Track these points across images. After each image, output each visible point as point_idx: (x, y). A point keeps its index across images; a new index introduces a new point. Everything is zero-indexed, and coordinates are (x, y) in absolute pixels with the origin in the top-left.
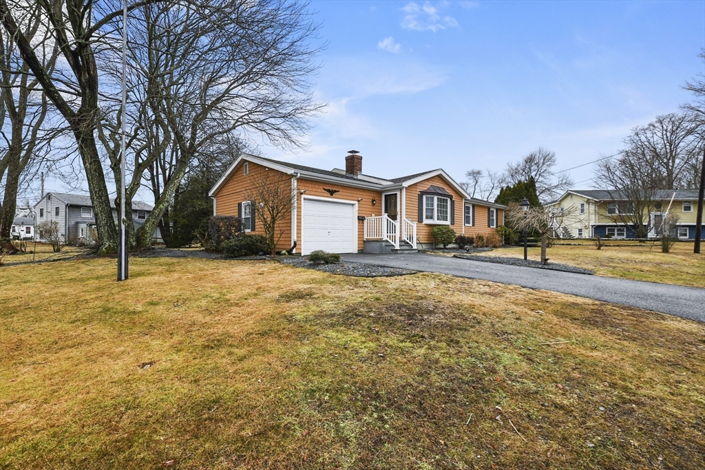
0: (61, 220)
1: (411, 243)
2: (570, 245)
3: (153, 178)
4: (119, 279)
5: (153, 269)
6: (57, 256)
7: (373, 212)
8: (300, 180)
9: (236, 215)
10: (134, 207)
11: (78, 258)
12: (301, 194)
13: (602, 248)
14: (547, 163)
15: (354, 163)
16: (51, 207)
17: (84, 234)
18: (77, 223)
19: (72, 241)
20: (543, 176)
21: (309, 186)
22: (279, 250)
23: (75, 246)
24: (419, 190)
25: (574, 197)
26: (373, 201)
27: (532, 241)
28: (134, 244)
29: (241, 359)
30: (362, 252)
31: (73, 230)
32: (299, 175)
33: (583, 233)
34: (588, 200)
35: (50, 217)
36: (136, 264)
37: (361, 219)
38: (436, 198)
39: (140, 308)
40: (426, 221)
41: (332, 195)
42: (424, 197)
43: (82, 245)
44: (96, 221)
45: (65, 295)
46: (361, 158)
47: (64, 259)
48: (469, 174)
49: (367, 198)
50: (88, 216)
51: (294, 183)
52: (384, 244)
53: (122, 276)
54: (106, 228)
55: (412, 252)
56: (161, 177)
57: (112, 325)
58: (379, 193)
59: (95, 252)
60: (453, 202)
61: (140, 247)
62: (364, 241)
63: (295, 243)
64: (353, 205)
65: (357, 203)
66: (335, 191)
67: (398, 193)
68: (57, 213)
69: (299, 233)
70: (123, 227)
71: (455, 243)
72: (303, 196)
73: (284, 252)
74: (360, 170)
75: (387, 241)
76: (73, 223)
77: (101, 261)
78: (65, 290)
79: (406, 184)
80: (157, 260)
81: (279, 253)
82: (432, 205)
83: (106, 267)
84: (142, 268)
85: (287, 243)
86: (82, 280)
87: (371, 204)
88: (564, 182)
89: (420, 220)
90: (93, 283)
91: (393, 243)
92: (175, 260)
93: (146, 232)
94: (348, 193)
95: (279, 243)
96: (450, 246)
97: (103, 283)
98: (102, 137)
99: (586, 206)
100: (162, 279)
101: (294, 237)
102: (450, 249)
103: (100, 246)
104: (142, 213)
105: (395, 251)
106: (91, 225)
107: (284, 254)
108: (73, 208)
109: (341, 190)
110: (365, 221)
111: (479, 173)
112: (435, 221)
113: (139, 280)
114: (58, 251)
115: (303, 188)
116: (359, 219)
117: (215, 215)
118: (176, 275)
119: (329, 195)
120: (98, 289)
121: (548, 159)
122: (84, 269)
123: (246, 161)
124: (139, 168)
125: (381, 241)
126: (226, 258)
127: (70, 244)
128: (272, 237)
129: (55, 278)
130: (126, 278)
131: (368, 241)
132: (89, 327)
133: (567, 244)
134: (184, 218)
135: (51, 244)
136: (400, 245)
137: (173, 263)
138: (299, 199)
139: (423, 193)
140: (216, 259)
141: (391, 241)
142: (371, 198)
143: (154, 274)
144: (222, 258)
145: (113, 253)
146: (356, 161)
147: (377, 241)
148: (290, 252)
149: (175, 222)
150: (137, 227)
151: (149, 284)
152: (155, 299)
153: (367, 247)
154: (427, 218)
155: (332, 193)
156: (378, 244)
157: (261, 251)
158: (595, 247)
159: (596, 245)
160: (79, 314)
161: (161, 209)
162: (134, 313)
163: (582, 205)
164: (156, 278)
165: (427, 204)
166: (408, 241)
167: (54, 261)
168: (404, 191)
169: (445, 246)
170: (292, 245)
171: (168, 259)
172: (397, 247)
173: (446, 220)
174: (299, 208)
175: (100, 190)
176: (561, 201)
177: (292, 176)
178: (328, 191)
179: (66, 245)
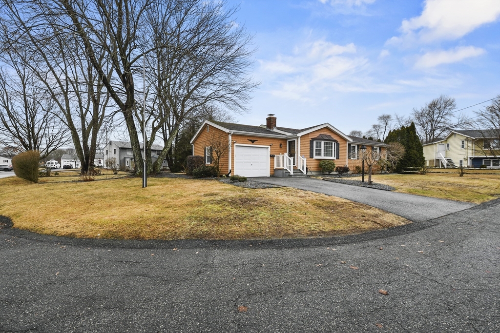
0: (117, 156)
1: (302, 171)
2: (439, 172)
3: (164, 133)
4: (143, 187)
5: (158, 183)
6: (116, 176)
7: (281, 152)
8: (233, 135)
9: (203, 156)
10: (152, 148)
11: (126, 177)
12: (234, 143)
13: (464, 175)
14: (449, 107)
15: (271, 121)
16: (111, 149)
17: (129, 164)
18: (125, 158)
19: (123, 169)
20: (444, 118)
21: (239, 139)
22: (221, 175)
23: (124, 171)
24: (310, 138)
25: (457, 136)
26: (281, 145)
27: (412, 170)
28: (152, 170)
29: (175, 210)
30: (273, 176)
31: (123, 162)
32: (232, 133)
33: (463, 163)
34: (467, 138)
35: (111, 155)
36: (151, 181)
37: (272, 156)
38: (323, 142)
39: (149, 197)
40: (315, 157)
41: (253, 143)
42: (315, 142)
43: (127, 170)
44: (134, 158)
45: (122, 192)
46: (276, 118)
47: (120, 178)
48: (381, 118)
49: (276, 144)
50: (130, 154)
51: (230, 137)
52: (284, 171)
53: (144, 185)
54: (139, 162)
55: (303, 176)
56: (168, 132)
57: (139, 201)
58: (285, 140)
59: (134, 174)
60: (338, 144)
61: (155, 172)
62: (274, 170)
63: (230, 171)
64: (267, 148)
65: (269, 147)
66: (255, 141)
67: (296, 140)
68: (115, 153)
69: (233, 165)
70: (145, 163)
71: (336, 171)
72: (235, 144)
73: (224, 175)
74: (275, 125)
75: (286, 170)
76: (123, 158)
77: (136, 179)
78: (122, 190)
79: (299, 135)
80: (162, 179)
81: (221, 176)
82: (320, 147)
83: (138, 181)
84: (154, 183)
85: (227, 170)
86: (128, 187)
87: (279, 147)
88: (463, 122)
89: (311, 156)
90: (133, 188)
91: (289, 171)
92: (170, 179)
93: (158, 164)
94: (264, 141)
95: (222, 170)
96: (333, 173)
97: (137, 188)
98: (136, 115)
99: (465, 143)
100: (161, 187)
101: (230, 168)
102: (333, 175)
103: (136, 171)
104: (159, 152)
105: (290, 176)
106: (132, 159)
107: (224, 177)
108: (123, 149)
109: (259, 140)
110: (275, 158)
111: (388, 117)
112: (322, 157)
113: (151, 187)
114: (116, 174)
115: (235, 140)
116: (271, 157)
117: (193, 155)
118: (167, 186)
119: (251, 143)
120: (135, 190)
121: (449, 104)
122: (129, 182)
123: (208, 124)
124: (155, 130)
125: (283, 170)
126: (194, 178)
127: (121, 170)
128: (218, 167)
129: (118, 186)
130: (146, 186)
131: (277, 170)
132: (131, 202)
133: (438, 172)
134: (180, 155)
135: (112, 170)
136: (293, 172)
137: (168, 181)
138: (233, 146)
139: (313, 139)
140: (189, 179)
141: (288, 170)
142: (279, 143)
143: (158, 185)
144: (192, 178)
145: (141, 175)
146: (272, 120)
147: (281, 169)
148: (227, 176)
149: (175, 157)
150: (153, 160)
151: (155, 189)
152: (155, 194)
153: (276, 174)
154: (316, 155)
155: (253, 142)
156: (282, 171)
157: (212, 175)
158: (458, 175)
159: (459, 173)
160: (128, 198)
161: (165, 152)
162: (147, 198)
163: (463, 142)
164: (158, 187)
165: (317, 147)
166: (301, 170)
167: (116, 179)
168: (299, 139)
169: (329, 173)
170: (229, 172)
171: (167, 178)
172: (292, 174)
173: (332, 156)
174: (233, 151)
175: (136, 143)
176: (447, 139)
177: (229, 134)
178: (251, 140)
179: (120, 170)
